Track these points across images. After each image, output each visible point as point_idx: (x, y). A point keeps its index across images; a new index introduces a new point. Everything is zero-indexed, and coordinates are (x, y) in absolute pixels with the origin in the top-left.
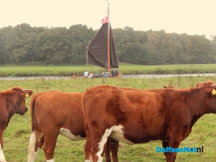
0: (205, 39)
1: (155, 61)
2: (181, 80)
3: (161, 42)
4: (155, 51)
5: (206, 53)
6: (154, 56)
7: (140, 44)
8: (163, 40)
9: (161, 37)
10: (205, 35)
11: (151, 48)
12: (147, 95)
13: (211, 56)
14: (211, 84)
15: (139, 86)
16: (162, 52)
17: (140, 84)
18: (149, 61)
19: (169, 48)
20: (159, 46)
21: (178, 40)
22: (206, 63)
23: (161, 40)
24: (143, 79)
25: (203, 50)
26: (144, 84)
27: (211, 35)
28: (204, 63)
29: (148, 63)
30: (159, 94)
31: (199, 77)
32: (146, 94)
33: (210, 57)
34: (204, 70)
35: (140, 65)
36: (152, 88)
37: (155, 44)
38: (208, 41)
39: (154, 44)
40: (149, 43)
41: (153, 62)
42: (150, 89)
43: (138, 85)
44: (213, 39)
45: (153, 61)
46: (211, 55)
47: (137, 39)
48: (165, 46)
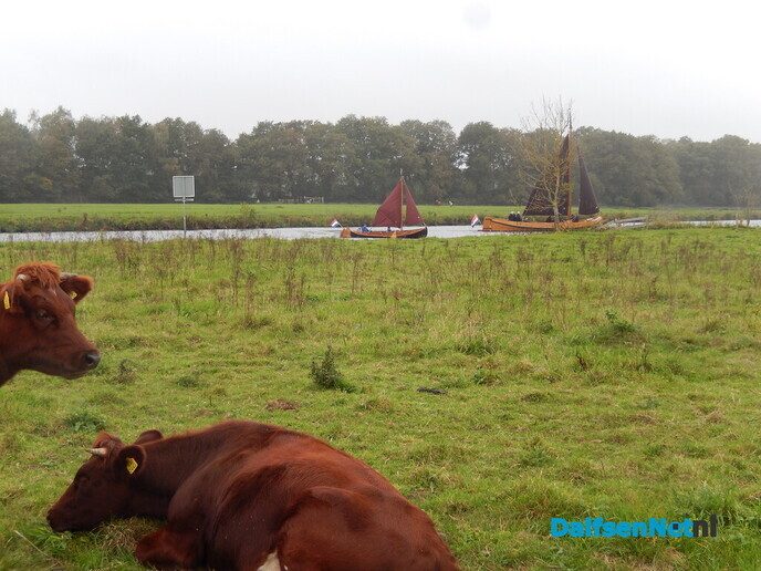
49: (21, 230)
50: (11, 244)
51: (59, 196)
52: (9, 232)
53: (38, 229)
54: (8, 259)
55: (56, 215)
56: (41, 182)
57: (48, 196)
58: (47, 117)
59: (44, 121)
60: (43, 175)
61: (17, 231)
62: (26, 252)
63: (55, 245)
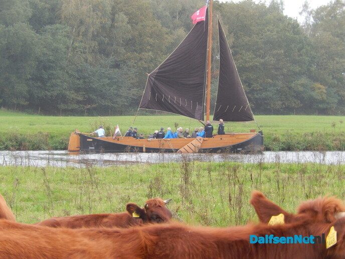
0: (282, 19)
1: (89, 101)
2: (193, 178)
3: (112, 26)
4: (90, 58)
5: (285, 71)
6: (84, 78)
7: (32, 33)
8: (122, 17)
9: (113, 8)
10: (282, 4)
11: (74, 48)
12: (84, 252)
13: (302, 85)
14: (336, 210)
15: (29, 199)
16: (117, 66)
17: (34, 192)
18: (63, 99)
19: (142, 50)
20: (107, 40)
21: (177, 21)
22: (287, 110)
23: (113, 20)
24: (43, 169)
25: (273, 60)
26: (49, 193)
27: (306, 6)
28: (277, 112)
29: (62, 106)
30: (128, 246)
31: (261, 166)
32: (78, 247)
33: (301, 89)
34: (275, 140)
35: (30, 113)
36: (80, 208)
37: (90, 35)
38: (294, 26)
39: (85, 34)
40: (68, 29)
41: (78, 102)
42: (75, 213)
43: (26, 196)
44: (312, 20)
45: (80, 98)
46: (304, 80)
47: (18, 13)
48: (130, 43)
49: (288, 148)
50: (277, 165)
51: (335, 106)
52: (273, 150)
53: (308, 147)
54: (274, 185)
55: (330, 130)
56: (313, 89)
57: (321, 106)
58: (322, 9)
59: (319, 14)
60: (315, 79)
61: (283, 149)
62: (296, 176)
63: (330, 168)
